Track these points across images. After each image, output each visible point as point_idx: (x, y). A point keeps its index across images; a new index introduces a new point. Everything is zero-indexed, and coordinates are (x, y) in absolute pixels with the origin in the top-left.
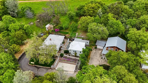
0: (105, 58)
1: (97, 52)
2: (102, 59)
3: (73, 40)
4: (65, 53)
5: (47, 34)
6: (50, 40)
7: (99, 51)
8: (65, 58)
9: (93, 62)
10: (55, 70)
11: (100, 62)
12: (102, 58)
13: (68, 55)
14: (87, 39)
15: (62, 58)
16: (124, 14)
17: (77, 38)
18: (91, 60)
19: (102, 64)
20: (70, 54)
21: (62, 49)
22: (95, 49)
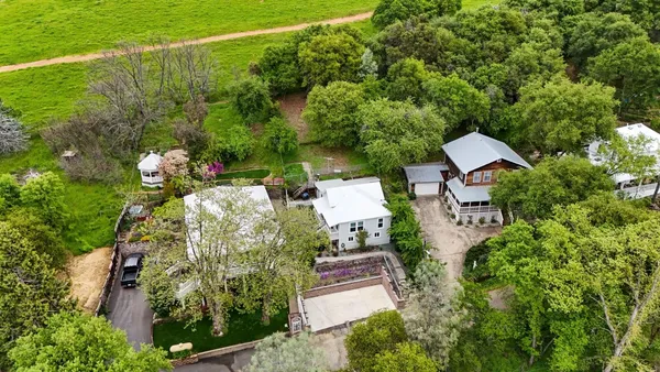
0: (470, 217)
1: (425, 210)
2: (462, 227)
3: (306, 191)
5: (173, 197)
7: (428, 203)
8: (324, 269)
11: (467, 239)
12: (460, 223)
13: (328, 256)
16: (453, 57)
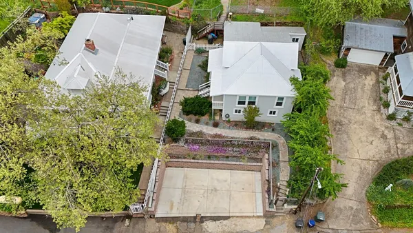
1: (352, 85)
2: (393, 123)
3: (213, 31)
4: (186, 112)
5: (64, 13)
6: (90, 46)
7: (360, 77)
8: (195, 142)
9: (349, 146)
10: (153, 220)
11: (392, 143)
12: (391, 117)
13: (207, 124)
14: (288, 20)
15: (181, 144)
17: (235, 19)
18: (338, 132)
19: (403, 150)
20: (217, 118)
21: (164, 92)
22: (339, 72)
